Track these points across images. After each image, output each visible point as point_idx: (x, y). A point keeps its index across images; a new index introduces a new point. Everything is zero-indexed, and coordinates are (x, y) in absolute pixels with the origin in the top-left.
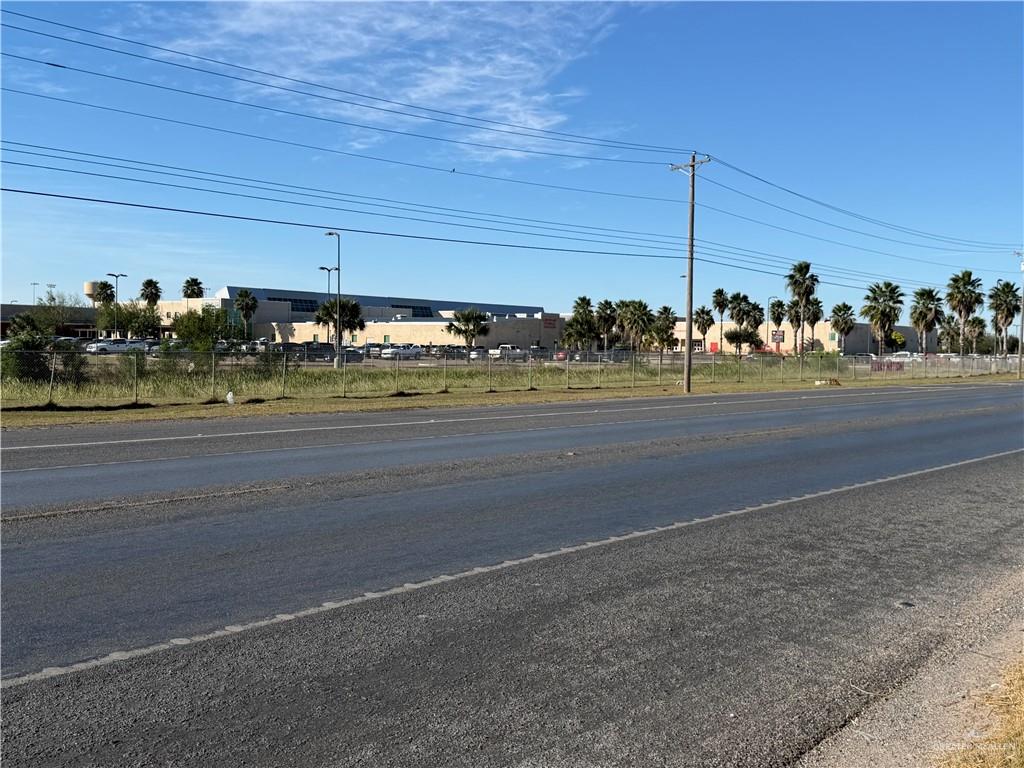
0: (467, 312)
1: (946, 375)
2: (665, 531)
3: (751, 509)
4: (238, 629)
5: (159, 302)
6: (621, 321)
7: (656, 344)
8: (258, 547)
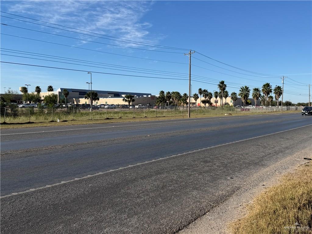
0: (128, 95)
1: (262, 112)
2: (169, 158)
3: (195, 151)
4: (33, 190)
5: (40, 93)
6: (173, 97)
7: (182, 104)
8: (48, 165)
